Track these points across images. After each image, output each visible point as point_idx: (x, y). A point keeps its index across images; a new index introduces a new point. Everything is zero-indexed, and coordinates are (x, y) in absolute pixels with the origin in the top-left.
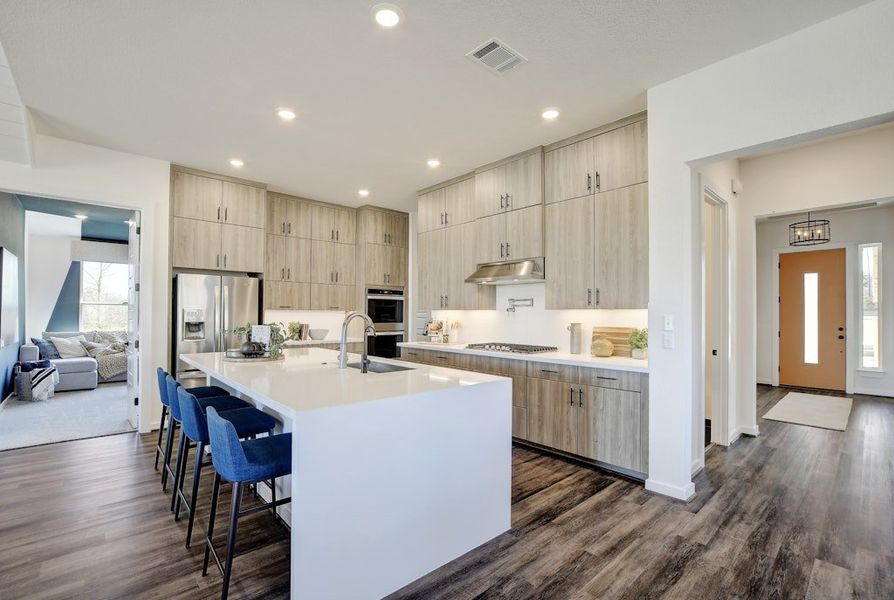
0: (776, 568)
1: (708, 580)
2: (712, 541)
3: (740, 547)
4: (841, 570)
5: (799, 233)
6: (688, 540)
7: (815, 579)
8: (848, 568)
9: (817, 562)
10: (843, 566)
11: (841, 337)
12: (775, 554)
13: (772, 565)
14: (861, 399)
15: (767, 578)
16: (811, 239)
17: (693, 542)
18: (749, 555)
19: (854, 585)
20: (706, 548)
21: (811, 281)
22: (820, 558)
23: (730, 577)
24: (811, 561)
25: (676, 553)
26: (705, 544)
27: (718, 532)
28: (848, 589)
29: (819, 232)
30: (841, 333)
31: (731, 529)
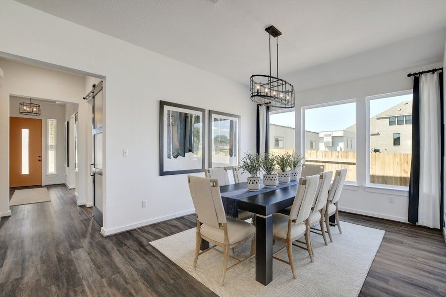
0: (59, 264)
1: (34, 289)
2: (22, 273)
3: (39, 267)
4: (81, 250)
5: (25, 108)
6: (7, 282)
7: (75, 258)
8: (82, 248)
9: (72, 252)
10: (80, 248)
11: (40, 160)
12: (56, 259)
13: (57, 264)
14: (49, 187)
15: (59, 270)
16: (31, 113)
17: (11, 280)
18: (45, 267)
19: (87, 252)
20: (22, 278)
21: (25, 133)
22: (72, 250)
23: (43, 281)
24: (70, 253)
25: (4, 293)
26: (20, 276)
27: (22, 267)
28: (86, 254)
29: (35, 109)
30: (40, 159)
31: (28, 262)
